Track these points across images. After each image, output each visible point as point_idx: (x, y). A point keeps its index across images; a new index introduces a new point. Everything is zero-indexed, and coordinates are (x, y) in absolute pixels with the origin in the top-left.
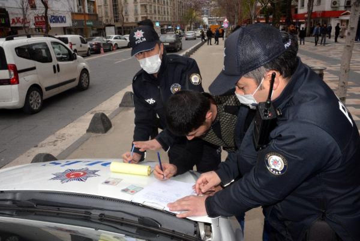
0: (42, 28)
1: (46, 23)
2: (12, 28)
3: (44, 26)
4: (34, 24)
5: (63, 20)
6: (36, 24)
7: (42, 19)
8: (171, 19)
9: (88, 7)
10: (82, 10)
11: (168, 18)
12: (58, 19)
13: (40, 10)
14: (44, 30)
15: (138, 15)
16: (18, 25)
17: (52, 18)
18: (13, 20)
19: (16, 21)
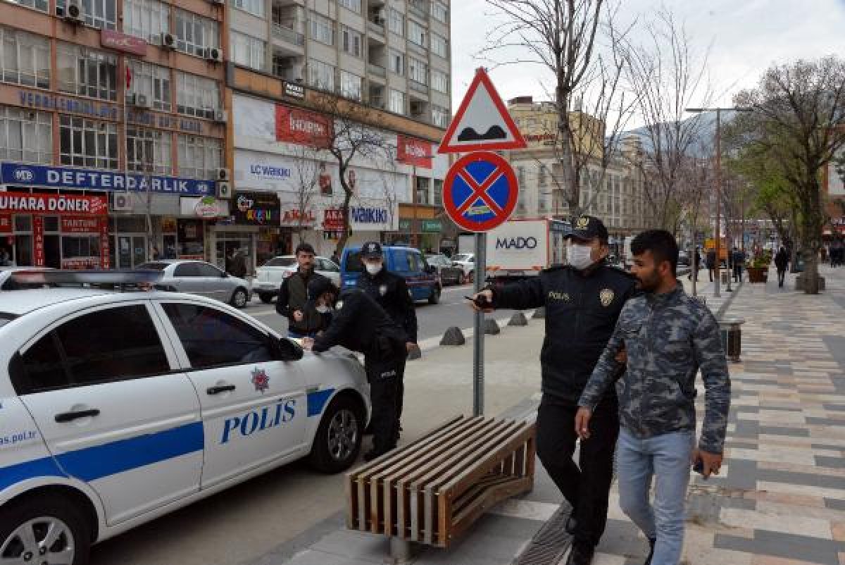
0: (336, 232)
1: (345, 222)
2: (282, 229)
3: (340, 228)
4: (323, 224)
5: (381, 216)
6: (327, 222)
7: (337, 214)
8: (625, 221)
9: (435, 193)
10: (423, 199)
11: (617, 221)
12: (371, 215)
13: (338, 197)
14: (339, 235)
15: (546, 211)
16: (294, 223)
17: (360, 213)
18: (287, 213)
19: (291, 216)
